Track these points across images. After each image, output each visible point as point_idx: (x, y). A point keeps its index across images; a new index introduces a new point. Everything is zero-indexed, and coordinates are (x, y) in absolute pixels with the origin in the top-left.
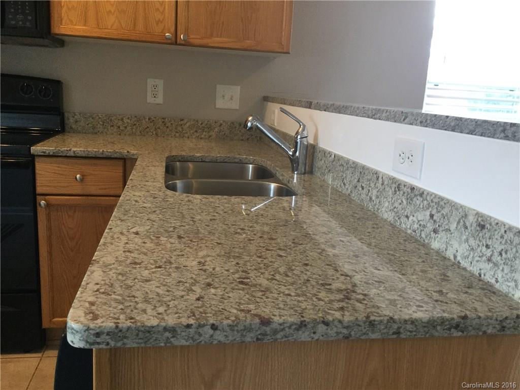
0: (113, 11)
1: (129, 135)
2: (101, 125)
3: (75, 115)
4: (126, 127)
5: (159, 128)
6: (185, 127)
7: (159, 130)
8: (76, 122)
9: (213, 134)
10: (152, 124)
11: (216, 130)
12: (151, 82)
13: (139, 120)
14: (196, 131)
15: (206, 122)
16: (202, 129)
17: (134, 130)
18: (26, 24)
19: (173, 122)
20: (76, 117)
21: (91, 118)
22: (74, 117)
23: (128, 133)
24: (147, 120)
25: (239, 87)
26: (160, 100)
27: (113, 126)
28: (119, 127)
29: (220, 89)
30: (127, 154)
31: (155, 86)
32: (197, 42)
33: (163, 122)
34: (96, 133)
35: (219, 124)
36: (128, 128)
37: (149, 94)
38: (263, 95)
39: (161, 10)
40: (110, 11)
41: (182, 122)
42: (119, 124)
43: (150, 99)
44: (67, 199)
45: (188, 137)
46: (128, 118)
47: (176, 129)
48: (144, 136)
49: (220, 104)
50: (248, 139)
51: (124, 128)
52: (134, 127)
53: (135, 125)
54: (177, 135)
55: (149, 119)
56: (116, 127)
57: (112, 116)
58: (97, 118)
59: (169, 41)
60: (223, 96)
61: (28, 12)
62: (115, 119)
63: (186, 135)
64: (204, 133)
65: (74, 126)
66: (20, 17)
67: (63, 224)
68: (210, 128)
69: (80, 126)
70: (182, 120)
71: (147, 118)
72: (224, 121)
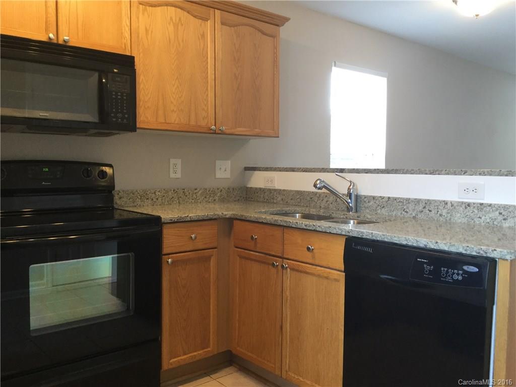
0: (175, 110)
1: (160, 205)
2: (139, 199)
3: (119, 192)
4: (157, 199)
5: (181, 197)
6: (198, 194)
7: (181, 199)
8: (120, 198)
9: (217, 198)
10: (176, 194)
11: (218, 195)
12: (172, 161)
13: (167, 192)
14: (206, 197)
15: (212, 190)
16: (210, 195)
17: (163, 201)
18: (123, 121)
19: (190, 192)
20: (120, 194)
21: (132, 194)
22: (118, 194)
23: (158, 204)
24: (172, 191)
25: (230, 162)
26: (179, 175)
27: (148, 199)
28: (153, 200)
29: (218, 163)
30: (222, 215)
31: (175, 165)
32: (228, 131)
33: (183, 192)
34: (135, 206)
35: (220, 190)
36: (160, 199)
37: (171, 170)
38: (244, 166)
39: (206, 109)
40: (173, 110)
41: (196, 191)
42: (153, 197)
43: (172, 175)
44: (183, 255)
45: (200, 203)
46: (159, 191)
47: (192, 196)
48: (171, 204)
49: (219, 174)
50: (239, 200)
51: (156, 200)
52: (164, 198)
53: (164, 196)
54: (193, 201)
55: (174, 191)
56: (150, 200)
57: (148, 191)
58: (137, 193)
59: (212, 131)
60: (220, 169)
61: (125, 111)
62: (150, 193)
63: (199, 201)
64: (211, 199)
65: (118, 202)
66: (120, 115)
67: (179, 276)
68: (214, 193)
69: (123, 201)
70: (196, 189)
71: (173, 190)
72: (223, 188)
